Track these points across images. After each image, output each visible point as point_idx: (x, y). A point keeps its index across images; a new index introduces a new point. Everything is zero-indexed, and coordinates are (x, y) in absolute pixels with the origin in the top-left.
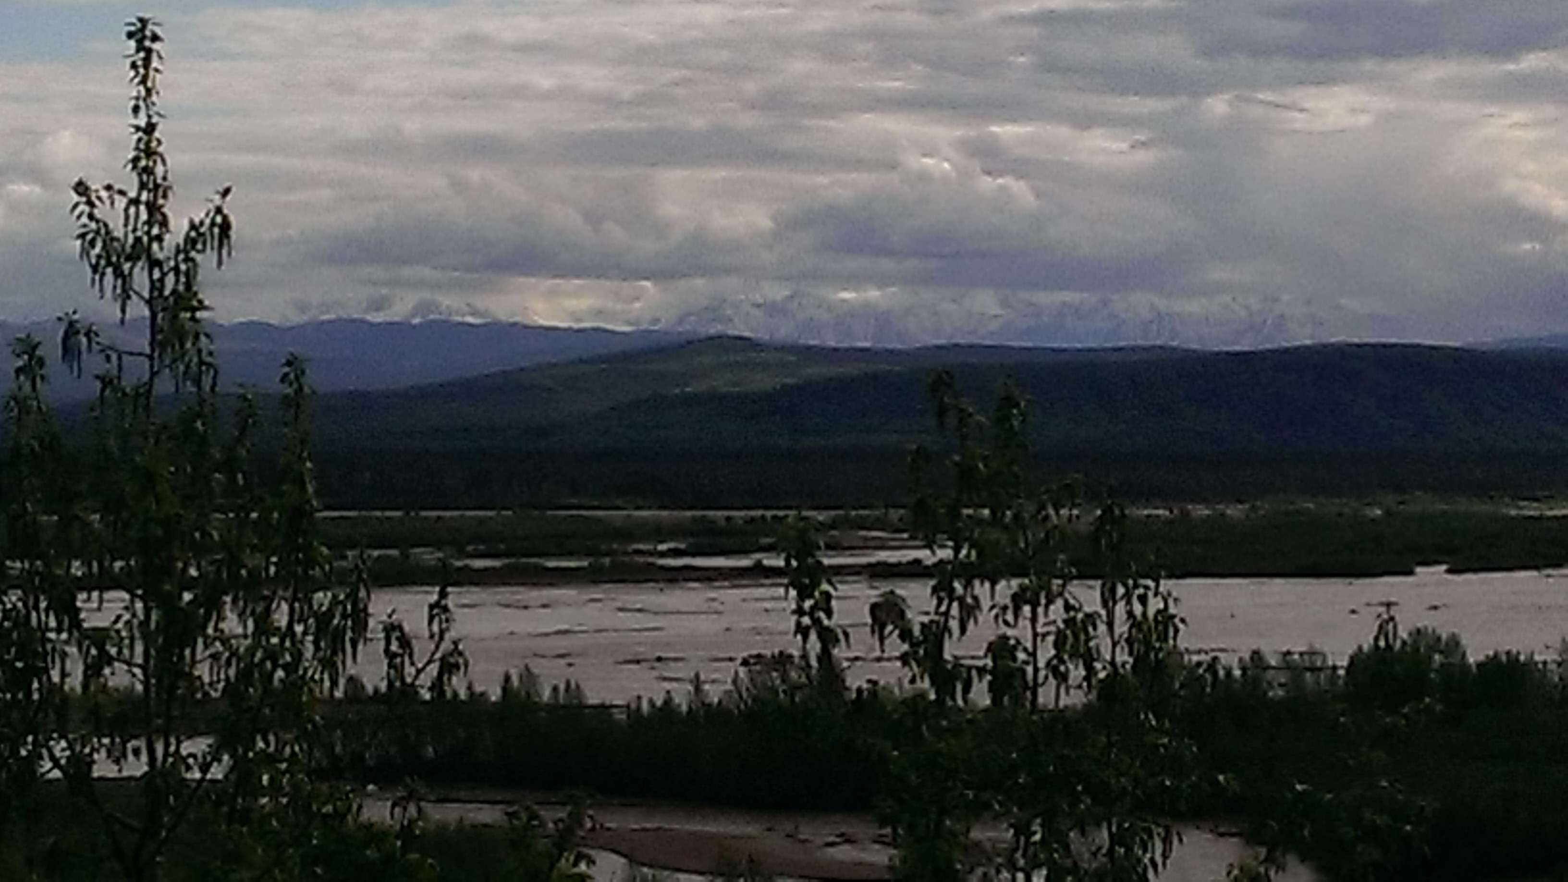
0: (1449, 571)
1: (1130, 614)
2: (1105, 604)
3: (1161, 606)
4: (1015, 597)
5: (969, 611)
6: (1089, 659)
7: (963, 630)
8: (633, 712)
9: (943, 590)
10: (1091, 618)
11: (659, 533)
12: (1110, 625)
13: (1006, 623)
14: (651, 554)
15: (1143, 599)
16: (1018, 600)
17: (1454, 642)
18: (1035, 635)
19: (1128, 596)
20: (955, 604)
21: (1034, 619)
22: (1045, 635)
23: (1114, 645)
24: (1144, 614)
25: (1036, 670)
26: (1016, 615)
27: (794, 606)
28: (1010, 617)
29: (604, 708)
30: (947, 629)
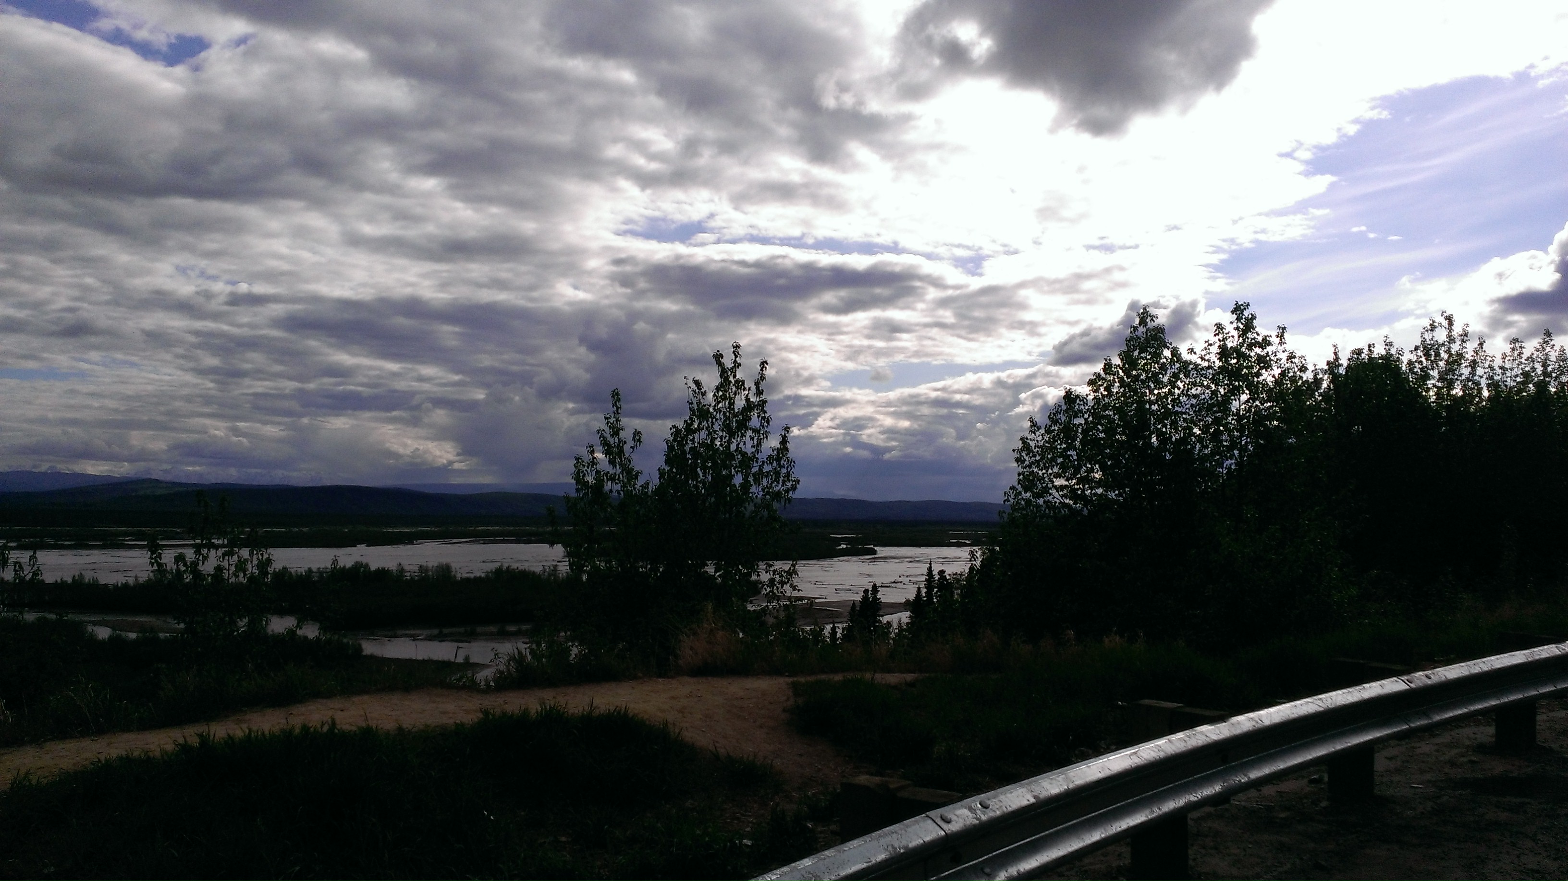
0: (366, 546)
1: (258, 559)
2: (250, 555)
3: (268, 556)
4: (223, 554)
5: (205, 558)
6: (244, 571)
7: (203, 563)
8: (116, 587)
9: (198, 552)
10: (246, 560)
11: (126, 534)
12: (252, 562)
13: (220, 561)
14: (122, 540)
15: (262, 555)
16: (224, 555)
17: (367, 565)
18: (229, 564)
19: (257, 554)
20: (201, 556)
21: (229, 560)
22: (232, 565)
23: (252, 567)
24: (262, 558)
25: (229, 574)
26: (223, 559)
27: (149, 557)
28: (221, 559)
29: (106, 585)
30: (198, 563)
